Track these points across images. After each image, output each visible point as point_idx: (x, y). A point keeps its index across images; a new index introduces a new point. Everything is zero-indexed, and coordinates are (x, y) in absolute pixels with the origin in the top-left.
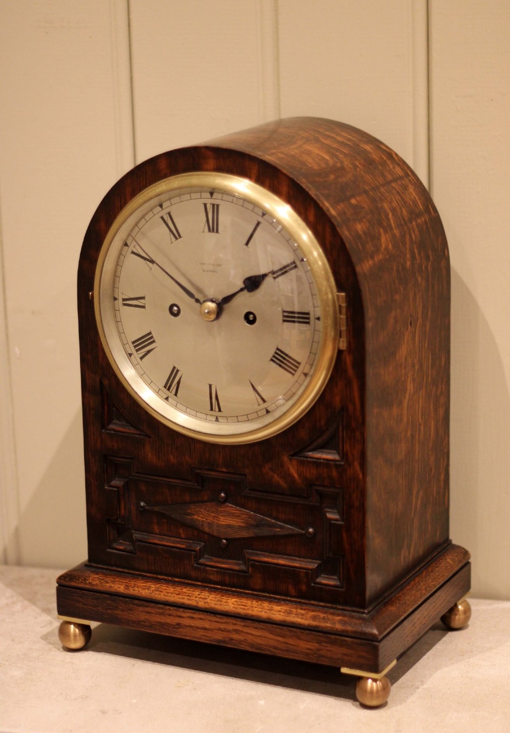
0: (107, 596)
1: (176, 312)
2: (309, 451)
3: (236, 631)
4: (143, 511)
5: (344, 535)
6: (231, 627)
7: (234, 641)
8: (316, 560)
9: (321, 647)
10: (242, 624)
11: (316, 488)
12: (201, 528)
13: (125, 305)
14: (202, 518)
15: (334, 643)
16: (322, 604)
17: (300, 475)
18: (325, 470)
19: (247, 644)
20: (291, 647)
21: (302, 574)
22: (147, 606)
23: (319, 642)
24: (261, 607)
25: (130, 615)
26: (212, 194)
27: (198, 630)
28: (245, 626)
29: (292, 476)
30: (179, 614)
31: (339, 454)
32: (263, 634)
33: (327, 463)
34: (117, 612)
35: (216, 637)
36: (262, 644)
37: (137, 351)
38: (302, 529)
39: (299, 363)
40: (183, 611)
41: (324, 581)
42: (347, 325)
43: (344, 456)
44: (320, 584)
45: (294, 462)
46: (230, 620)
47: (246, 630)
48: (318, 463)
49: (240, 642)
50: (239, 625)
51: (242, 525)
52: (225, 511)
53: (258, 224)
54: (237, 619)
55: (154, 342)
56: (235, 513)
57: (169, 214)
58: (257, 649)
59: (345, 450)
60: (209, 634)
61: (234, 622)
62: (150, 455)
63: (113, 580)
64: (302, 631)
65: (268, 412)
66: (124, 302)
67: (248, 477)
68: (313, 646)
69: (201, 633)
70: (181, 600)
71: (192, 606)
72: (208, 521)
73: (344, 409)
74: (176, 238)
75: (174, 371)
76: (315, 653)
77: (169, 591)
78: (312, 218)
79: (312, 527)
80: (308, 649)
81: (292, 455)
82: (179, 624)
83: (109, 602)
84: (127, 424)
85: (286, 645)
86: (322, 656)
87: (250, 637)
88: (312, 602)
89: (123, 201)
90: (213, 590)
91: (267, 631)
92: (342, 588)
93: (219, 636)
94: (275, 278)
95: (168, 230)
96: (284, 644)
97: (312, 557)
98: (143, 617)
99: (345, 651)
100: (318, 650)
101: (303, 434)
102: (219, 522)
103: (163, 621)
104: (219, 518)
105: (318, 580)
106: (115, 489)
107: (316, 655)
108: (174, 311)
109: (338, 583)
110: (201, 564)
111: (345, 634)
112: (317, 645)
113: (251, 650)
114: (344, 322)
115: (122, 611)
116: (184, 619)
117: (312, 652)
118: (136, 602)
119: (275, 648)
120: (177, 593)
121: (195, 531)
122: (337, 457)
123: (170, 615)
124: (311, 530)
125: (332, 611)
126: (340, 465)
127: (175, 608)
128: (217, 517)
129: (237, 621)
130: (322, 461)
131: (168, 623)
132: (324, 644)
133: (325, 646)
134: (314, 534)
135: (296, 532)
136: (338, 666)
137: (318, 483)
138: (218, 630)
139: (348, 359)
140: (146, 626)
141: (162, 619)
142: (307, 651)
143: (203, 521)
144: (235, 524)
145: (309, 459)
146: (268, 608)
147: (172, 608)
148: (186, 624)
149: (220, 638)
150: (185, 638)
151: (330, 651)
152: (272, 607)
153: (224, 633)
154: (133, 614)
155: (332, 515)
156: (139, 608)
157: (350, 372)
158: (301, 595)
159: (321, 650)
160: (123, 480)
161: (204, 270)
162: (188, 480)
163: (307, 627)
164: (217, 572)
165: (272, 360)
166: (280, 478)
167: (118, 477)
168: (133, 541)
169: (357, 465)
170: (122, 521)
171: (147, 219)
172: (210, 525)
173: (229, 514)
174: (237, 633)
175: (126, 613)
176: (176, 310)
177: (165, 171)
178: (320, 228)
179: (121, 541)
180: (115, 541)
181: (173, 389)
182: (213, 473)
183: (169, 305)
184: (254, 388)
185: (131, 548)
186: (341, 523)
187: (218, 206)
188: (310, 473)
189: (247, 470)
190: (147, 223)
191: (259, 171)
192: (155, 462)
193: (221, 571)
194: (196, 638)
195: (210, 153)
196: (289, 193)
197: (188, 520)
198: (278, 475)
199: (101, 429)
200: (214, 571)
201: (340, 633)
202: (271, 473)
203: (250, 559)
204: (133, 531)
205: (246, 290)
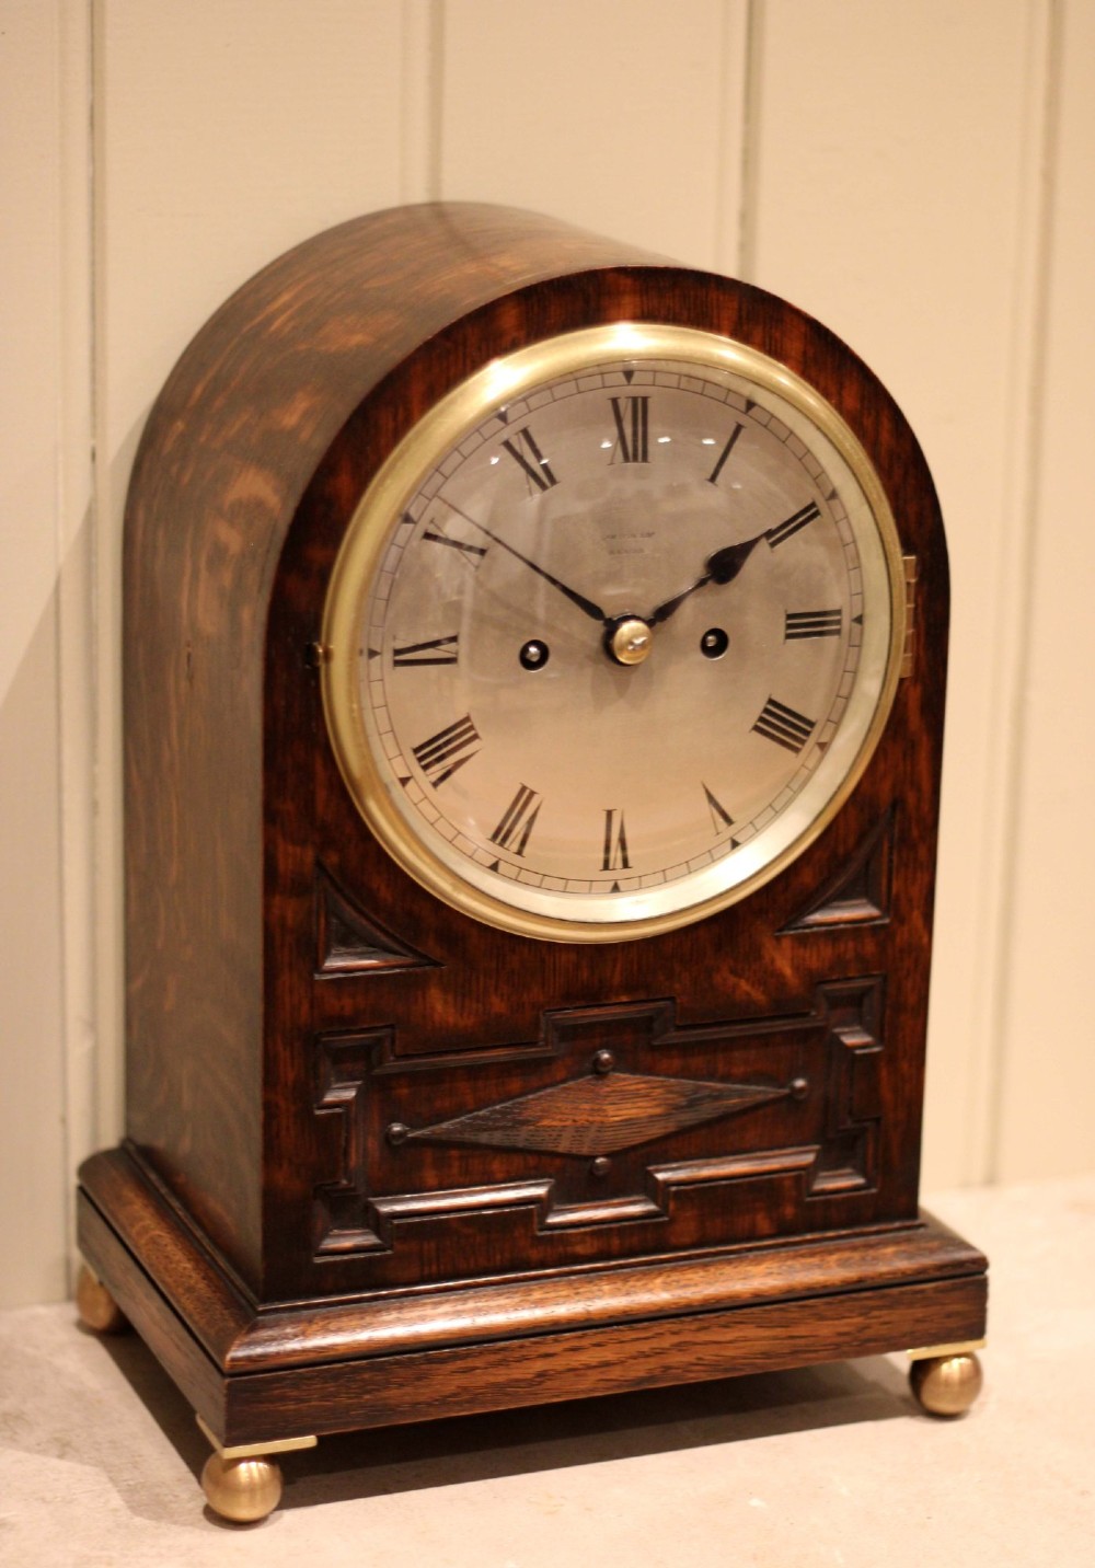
0: (363, 1362)
1: (535, 659)
2: (811, 913)
3: (680, 1347)
5: (884, 1073)
6: (667, 1342)
7: (674, 1371)
8: (811, 1144)
9: (868, 1321)
10: (693, 1327)
11: (828, 987)
12: (550, 1147)
13: (397, 663)
14: (561, 1120)
15: (894, 1304)
16: (831, 1234)
17: (796, 969)
18: (851, 945)
20: (802, 1341)
21: (787, 1183)
22: (467, 1356)
23: (864, 1313)
24: (722, 1278)
25: (422, 1391)
26: (629, 375)
27: (589, 1372)
28: (699, 1330)
29: (779, 975)
30: (544, 1349)
31: (876, 904)
32: (741, 1334)
33: (856, 928)
34: (385, 1394)
35: (632, 1375)
36: (734, 1358)
37: (425, 768)
38: (781, 1087)
39: (812, 724)
40: (556, 1341)
41: (830, 1186)
42: (915, 623)
43: (889, 905)
44: (823, 1192)
45: (786, 943)
46: (667, 1326)
47: (703, 1337)
48: (833, 933)
49: (687, 1367)
50: (688, 1331)
51: (658, 1111)
52: (613, 1091)
53: (739, 428)
54: (683, 1319)
55: (476, 737)
56: (638, 1090)
57: (525, 432)
58: (726, 1370)
59: (894, 891)
60: (615, 1373)
61: (675, 1327)
62: (439, 1007)
64: (830, 1299)
65: (736, 845)
66: (398, 658)
67: (678, 1001)
68: (852, 1323)
69: (594, 1376)
71: (576, 1320)
72: (577, 1124)
73: (897, 803)
74: (544, 487)
75: (524, 796)
76: (856, 1339)
78: (851, 402)
79: (798, 1076)
80: (840, 1334)
81: (781, 930)
82: (542, 1375)
83: (366, 1376)
84: (372, 949)
85: (791, 1342)
87: (713, 1349)
88: (809, 1237)
89: (401, 417)
90: (594, 1276)
91: (752, 1323)
92: (869, 1188)
93: (639, 1370)
94: (773, 545)
95: (522, 472)
96: (786, 1342)
97: (801, 1142)
98: (453, 1384)
99: (919, 1312)
100: (862, 1329)
101: (807, 877)
102: (605, 1119)
103: (501, 1379)
104: (605, 1111)
105: (816, 1187)
106: (337, 1110)
107: (855, 1343)
108: (528, 656)
109: (860, 1181)
110: (553, 1227)
111: (922, 1277)
112: (858, 1320)
113: (709, 1379)
115: (401, 1385)
116: (554, 1359)
118: (435, 1354)
119: (767, 1355)
121: (531, 1159)
122: (871, 911)
123: (522, 1359)
124: (800, 1083)
125: (858, 1241)
126: (883, 926)
127: (536, 1339)
128: (599, 1110)
129: (682, 1322)
130: (842, 926)
131: (517, 1380)
132: (876, 1313)
133: (877, 1317)
134: (807, 1091)
135: (771, 1096)
137: (834, 977)
138: (635, 1358)
139: (913, 699)
140: (460, 1403)
141: (501, 1375)
142: (841, 1339)
143: (562, 1129)
144: (641, 1115)
145: (815, 929)
147: (526, 1342)
148: (559, 1368)
149: (642, 1374)
150: (555, 1400)
151: (887, 1323)
153: (651, 1360)
154: (427, 1387)
155: (853, 1039)
156: (443, 1366)
157: (915, 721)
158: (785, 1229)
159: (868, 1327)
160: (350, 1084)
161: (612, 552)
162: (533, 1044)
163: (841, 1286)
164: (592, 1233)
165: (756, 728)
166: (753, 985)
167: (338, 1081)
168: (377, 1223)
169: (916, 916)
170: (350, 1181)
171: (465, 453)
172: (580, 1130)
173: (625, 1096)
174: (680, 1350)
175: (408, 1389)
176: (535, 655)
177: (515, 334)
178: (868, 422)
179: (336, 1232)
180: (325, 1235)
181: (516, 836)
182: (596, 1011)
183: (521, 645)
184: (711, 798)
185: (372, 1240)
186: (876, 1049)
187: (645, 400)
188: (817, 958)
189: (677, 986)
190: (466, 462)
191: (740, 309)
192: (451, 1020)
193: (600, 1228)
194: (583, 1391)
195: (627, 282)
196: (805, 353)
197: (521, 1137)
198: (747, 980)
199: (311, 975)
200: (585, 1233)
201: (911, 1279)
202: (732, 980)
203: (668, 1184)
204: (371, 1199)
205: (710, 583)
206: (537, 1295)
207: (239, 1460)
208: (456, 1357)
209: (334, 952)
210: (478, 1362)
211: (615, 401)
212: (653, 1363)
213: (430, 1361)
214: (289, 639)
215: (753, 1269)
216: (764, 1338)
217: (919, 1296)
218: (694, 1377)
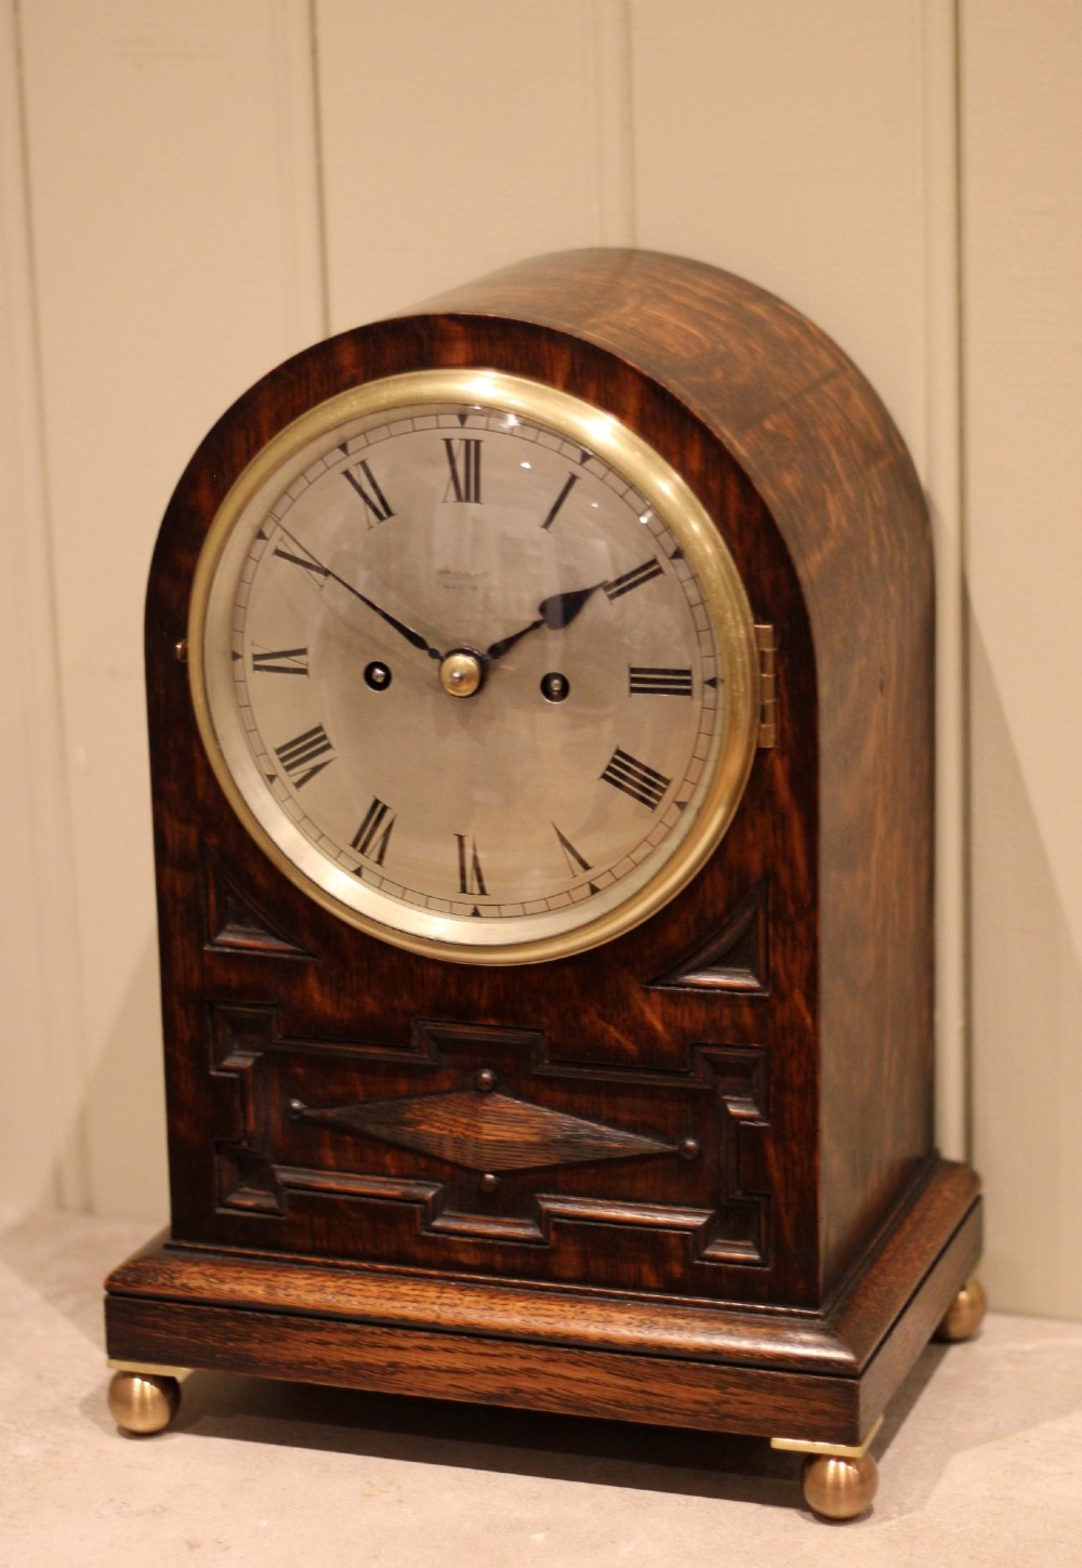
0: (225, 1311)
1: (380, 680)
2: (689, 972)
3: (529, 1372)
4: (295, 1122)
5: (771, 1151)
6: (516, 1364)
7: (525, 1395)
8: (703, 1207)
9: (725, 1396)
10: (541, 1356)
11: (706, 1050)
12: (436, 1152)
13: (257, 668)
14: (439, 1128)
15: (753, 1385)
16: (719, 1302)
17: (667, 1025)
18: (727, 1011)
19: (556, 1400)
20: (657, 1399)
21: (672, 1240)
22: (321, 1329)
23: (722, 1387)
24: (583, 1317)
25: (281, 1351)
26: (463, 418)
27: (440, 1375)
28: (547, 1360)
29: (652, 1028)
30: (395, 1341)
31: (757, 976)
32: (590, 1375)
33: (730, 995)
34: (247, 1346)
35: (483, 1388)
36: (586, 1398)
37: (288, 768)
38: (671, 1143)
39: (667, 781)
40: (405, 1336)
41: (723, 1254)
42: (777, 693)
43: (767, 977)
44: (714, 1259)
45: (655, 998)
46: (514, 1349)
47: (552, 1368)
48: (709, 996)
49: (537, 1395)
50: (536, 1359)
51: (534, 1139)
52: (493, 1111)
53: (573, 479)
54: (531, 1346)
55: (328, 747)
56: (518, 1115)
57: (363, 464)
58: (578, 1408)
59: (772, 964)
60: (466, 1382)
61: (524, 1352)
62: (317, 997)
63: (236, 1275)
64: (683, 1363)
65: (594, 890)
66: (257, 663)
67: (547, 1034)
68: (709, 1394)
69: (445, 1379)
70: (399, 1312)
71: (426, 1322)
72: (455, 1135)
73: (770, 875)
74: (381, 518)
75: (378, 810)
76: (714, 1411)
77: (369, 1294)
78: (695, 464)
79: (694, 1137)
80: (697, 1402)
81: (652, 983)
82: (393, 1365)
83: (229, 1324)
84: (261, 931)
85: (646, 1397)
86: (727, 1416)
87: (562, 1383)
88: (696, 1300)
90: (467, 1286)
91: (602, 1367)
92: (764, 1266)
93: (489, 1385)
94: (611, 597)
95: (361, 501)
96: (638, 1395)
97: (695, 1204)
98: (309, 1352)
99: (782, 1401)
100: (719, 1403)
101: (675, 935)
102: (480, 1136)
103: (356, 1359)
104: (480, 1128)
105: (709, 1252)
106: (233, 1075)
107: (713, 1415)
108: (374, 677)
109: (755, 1257)
110: (438, 1230)
111: (782, 1364)
112: (715, 1392)
113: (562, 1412)
114: (770, 687)
115: (262, 1342)
116: (406, 1353)
117: (705, 1409)
118: (293, 1320)
119: (618, 1403)
120: (388, 1296)
121: (422, 1161)
122: (752, 982)
123: (374, 1345)
124: (691, 1143)
125: (743, 1316)
126: (760, 998)
127: (385, 1330)
128: (475, 1126)
129: (530, 1349)
131: (372, 1365)
132: (734, 1390)
133: (736, 1395)
134: (700, 1153)
135: (655, 1150)
136: (766, 1435)
137: (711, 1042)
138: (484, 1372)
139: (780, 769)
140: (317, 1373)
141: (355, 1356)
142: (698, 1407)
143: (442, 1137)
144: (518, 1140)
145: (688, 989)
146: (600, 1319)
147: (377, 1330)
148: (411, 1363)
149: (492, 1390)
150: (408, 1393)
151: (746, 1403)
152: (609, 1316)
153: (501, 1378)
154: (286, 1348)
155: (741, 1109)
156: (299, 1333)
157: (784, 794)
158: (671, 1286)
159: (726, 1402)
160: (252, 1054)
161: (447, 587)
162: (408, 1048)
163: (695, 1353)
164: (475, 1245)
165: (605, 777)
166: (622, 1033)
167: (241, 1049)
168: (276, 1188)
169: (798, 997)
170: (250, 1144)
171: (311, 479)
172: (459, 1143)
173: (501, 1117)
174: (530, 1377)
175: (269, 1347)
176: (379, 676)
177: (353, 371)
178: (714, 485)
179: (247, 1189)
180: (233, 1189)
181: (374, 847)
182: (466, 1029)
183: (364, 665)
184: (563, 840)
185: (271, 1203)
186: (763, 1124)
187: (478, 443)
188: (692, 1019)
189: (545, 1020)
190: (311, 487)
191: (573, 363)
192: (329, 1011)
193: (484, 1243)
194: (435, 1392)
195: (458, 329)
196: (642, 410)
197: (405, 1135)
198: (617, 1026)
199: (203, 946)
200: (468, 1243)
201: (769, 1363)
202: (601, 1024)
203: (552, 1214)
204: (275, 1166)
205: (545, 626)
206: (403, 1289)
207: (133, 1375)
208: (311, 1328)
209: (229, 927)
210: (333, 1338)
211: (448, 442)
212: (503, 1381)
213: (287, 1325)
214: (165, 634)
215: (616, 1316)
216: (616, 1386)
217: (780, 1383)
218: (544, 1406)
